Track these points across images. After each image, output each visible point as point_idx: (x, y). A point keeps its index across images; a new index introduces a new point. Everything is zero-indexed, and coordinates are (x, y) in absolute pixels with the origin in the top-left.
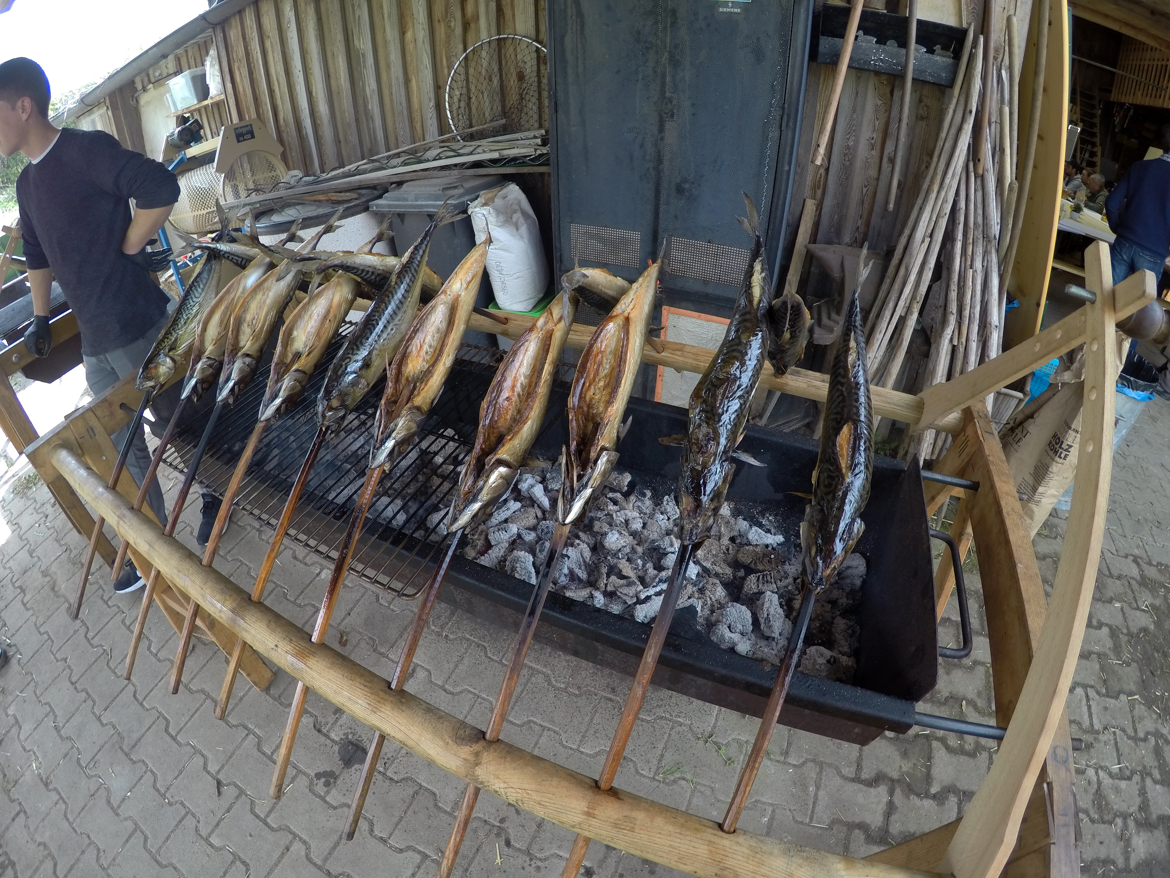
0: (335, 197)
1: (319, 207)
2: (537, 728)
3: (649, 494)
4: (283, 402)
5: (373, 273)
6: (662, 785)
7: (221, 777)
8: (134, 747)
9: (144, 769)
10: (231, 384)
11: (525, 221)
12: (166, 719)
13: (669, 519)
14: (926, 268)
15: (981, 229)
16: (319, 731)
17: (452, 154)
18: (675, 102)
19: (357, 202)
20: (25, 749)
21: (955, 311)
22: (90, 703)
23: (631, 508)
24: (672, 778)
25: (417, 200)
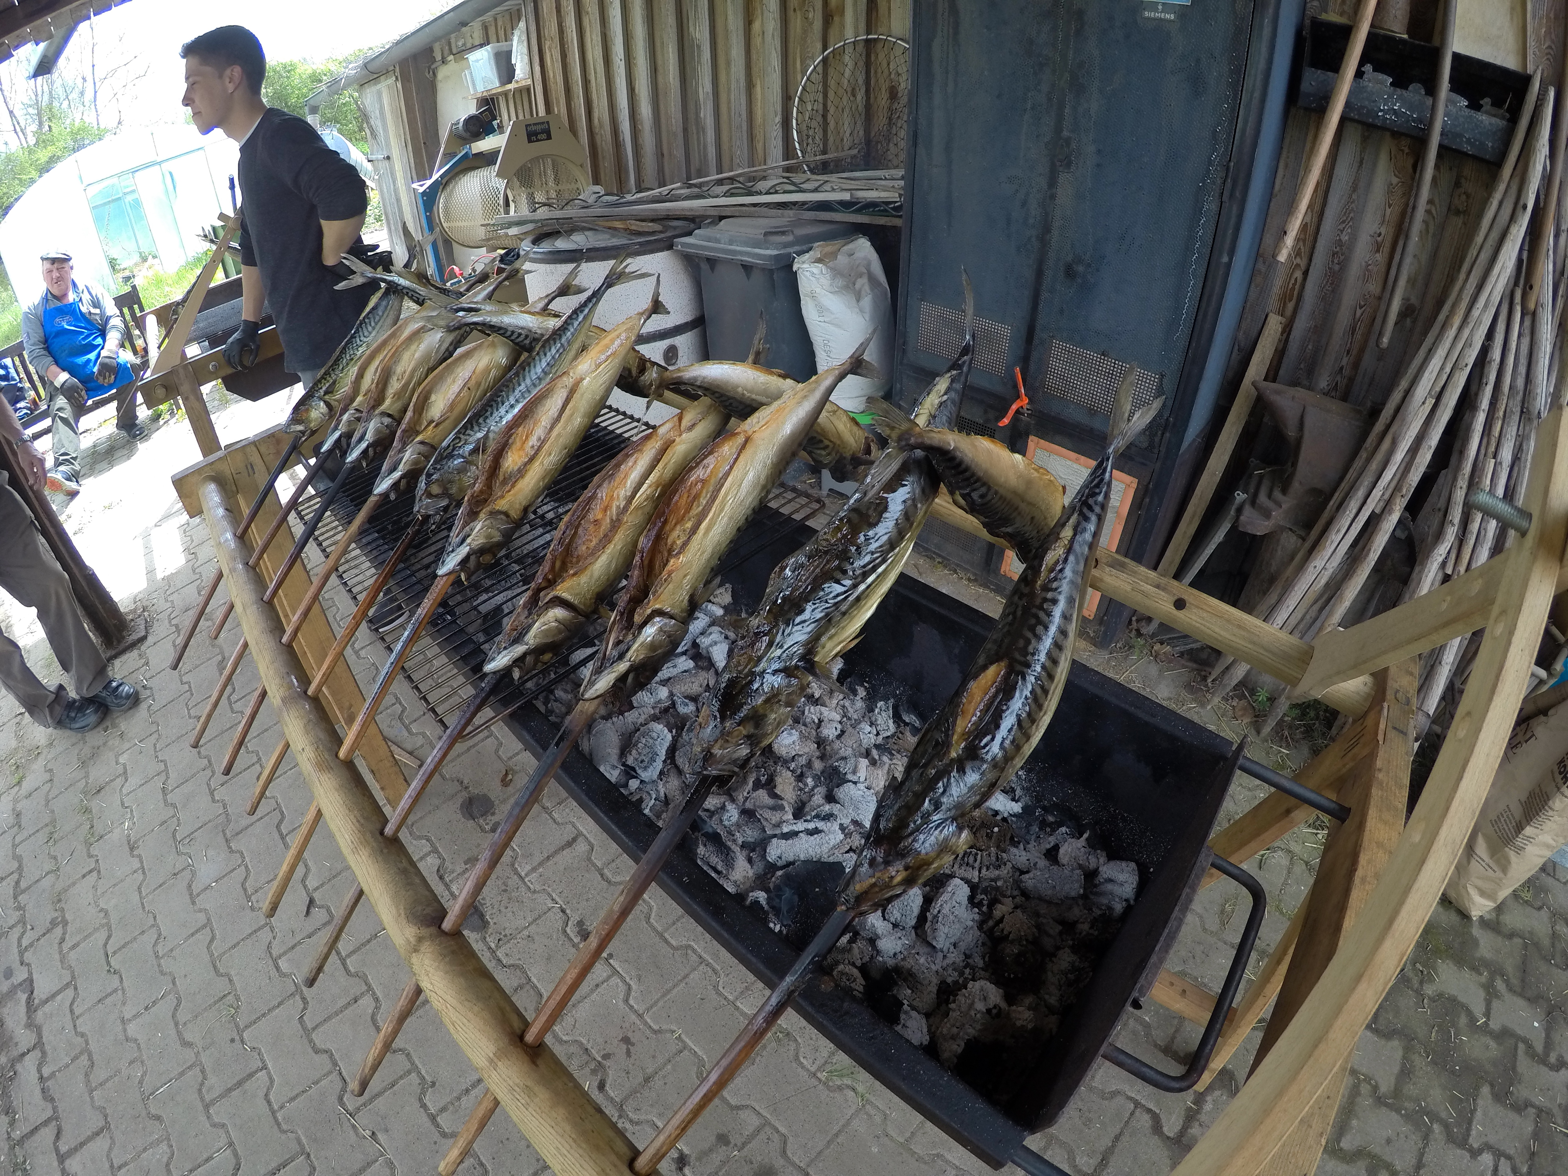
0: (635, 226)
1: (613, 236)
2: (694, 958)
3: (862, 692)
4: (402, 477)
5: (527, 337)
6: (821, 1087)
7: (317, 896)
8: (237, 834)
9: (240, 861)
10: (364, 445)
11: (872, 290)
12: (282, 813)
13: (878, 734)
14: (1424, 446)
15: (1519, 397)
16: (441, 878)
17: (792, 188)
18: (1074, 145)
19: (662, 235)
20: (123, 804)
21: (1457, 521)
22: (208, 772)
23: (834, 705)
24: (839, 1083)
25: (731, 243)
